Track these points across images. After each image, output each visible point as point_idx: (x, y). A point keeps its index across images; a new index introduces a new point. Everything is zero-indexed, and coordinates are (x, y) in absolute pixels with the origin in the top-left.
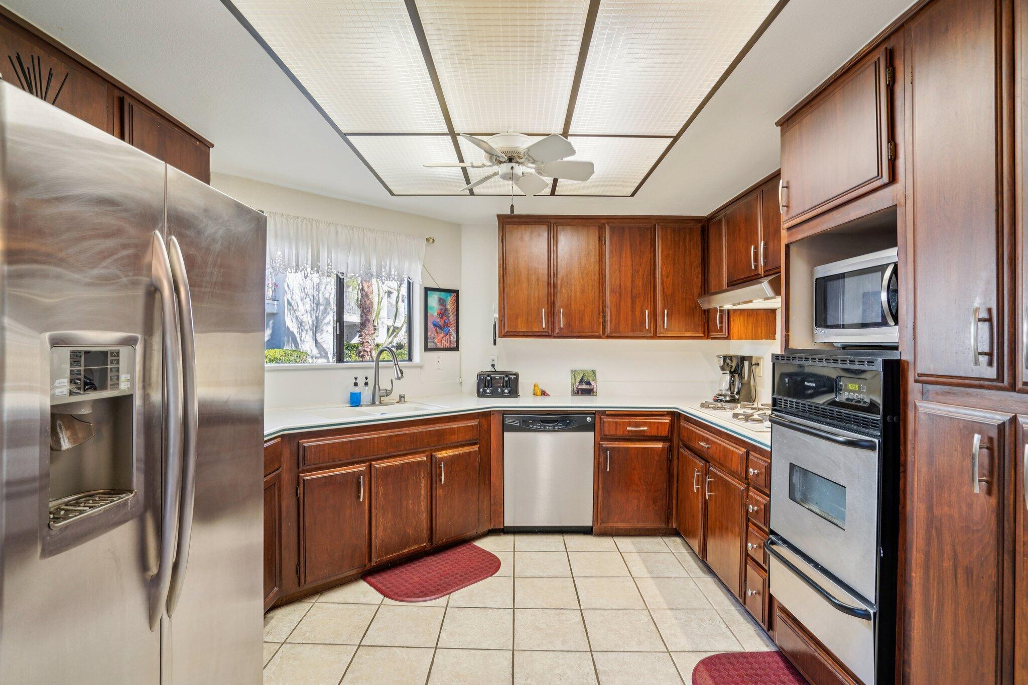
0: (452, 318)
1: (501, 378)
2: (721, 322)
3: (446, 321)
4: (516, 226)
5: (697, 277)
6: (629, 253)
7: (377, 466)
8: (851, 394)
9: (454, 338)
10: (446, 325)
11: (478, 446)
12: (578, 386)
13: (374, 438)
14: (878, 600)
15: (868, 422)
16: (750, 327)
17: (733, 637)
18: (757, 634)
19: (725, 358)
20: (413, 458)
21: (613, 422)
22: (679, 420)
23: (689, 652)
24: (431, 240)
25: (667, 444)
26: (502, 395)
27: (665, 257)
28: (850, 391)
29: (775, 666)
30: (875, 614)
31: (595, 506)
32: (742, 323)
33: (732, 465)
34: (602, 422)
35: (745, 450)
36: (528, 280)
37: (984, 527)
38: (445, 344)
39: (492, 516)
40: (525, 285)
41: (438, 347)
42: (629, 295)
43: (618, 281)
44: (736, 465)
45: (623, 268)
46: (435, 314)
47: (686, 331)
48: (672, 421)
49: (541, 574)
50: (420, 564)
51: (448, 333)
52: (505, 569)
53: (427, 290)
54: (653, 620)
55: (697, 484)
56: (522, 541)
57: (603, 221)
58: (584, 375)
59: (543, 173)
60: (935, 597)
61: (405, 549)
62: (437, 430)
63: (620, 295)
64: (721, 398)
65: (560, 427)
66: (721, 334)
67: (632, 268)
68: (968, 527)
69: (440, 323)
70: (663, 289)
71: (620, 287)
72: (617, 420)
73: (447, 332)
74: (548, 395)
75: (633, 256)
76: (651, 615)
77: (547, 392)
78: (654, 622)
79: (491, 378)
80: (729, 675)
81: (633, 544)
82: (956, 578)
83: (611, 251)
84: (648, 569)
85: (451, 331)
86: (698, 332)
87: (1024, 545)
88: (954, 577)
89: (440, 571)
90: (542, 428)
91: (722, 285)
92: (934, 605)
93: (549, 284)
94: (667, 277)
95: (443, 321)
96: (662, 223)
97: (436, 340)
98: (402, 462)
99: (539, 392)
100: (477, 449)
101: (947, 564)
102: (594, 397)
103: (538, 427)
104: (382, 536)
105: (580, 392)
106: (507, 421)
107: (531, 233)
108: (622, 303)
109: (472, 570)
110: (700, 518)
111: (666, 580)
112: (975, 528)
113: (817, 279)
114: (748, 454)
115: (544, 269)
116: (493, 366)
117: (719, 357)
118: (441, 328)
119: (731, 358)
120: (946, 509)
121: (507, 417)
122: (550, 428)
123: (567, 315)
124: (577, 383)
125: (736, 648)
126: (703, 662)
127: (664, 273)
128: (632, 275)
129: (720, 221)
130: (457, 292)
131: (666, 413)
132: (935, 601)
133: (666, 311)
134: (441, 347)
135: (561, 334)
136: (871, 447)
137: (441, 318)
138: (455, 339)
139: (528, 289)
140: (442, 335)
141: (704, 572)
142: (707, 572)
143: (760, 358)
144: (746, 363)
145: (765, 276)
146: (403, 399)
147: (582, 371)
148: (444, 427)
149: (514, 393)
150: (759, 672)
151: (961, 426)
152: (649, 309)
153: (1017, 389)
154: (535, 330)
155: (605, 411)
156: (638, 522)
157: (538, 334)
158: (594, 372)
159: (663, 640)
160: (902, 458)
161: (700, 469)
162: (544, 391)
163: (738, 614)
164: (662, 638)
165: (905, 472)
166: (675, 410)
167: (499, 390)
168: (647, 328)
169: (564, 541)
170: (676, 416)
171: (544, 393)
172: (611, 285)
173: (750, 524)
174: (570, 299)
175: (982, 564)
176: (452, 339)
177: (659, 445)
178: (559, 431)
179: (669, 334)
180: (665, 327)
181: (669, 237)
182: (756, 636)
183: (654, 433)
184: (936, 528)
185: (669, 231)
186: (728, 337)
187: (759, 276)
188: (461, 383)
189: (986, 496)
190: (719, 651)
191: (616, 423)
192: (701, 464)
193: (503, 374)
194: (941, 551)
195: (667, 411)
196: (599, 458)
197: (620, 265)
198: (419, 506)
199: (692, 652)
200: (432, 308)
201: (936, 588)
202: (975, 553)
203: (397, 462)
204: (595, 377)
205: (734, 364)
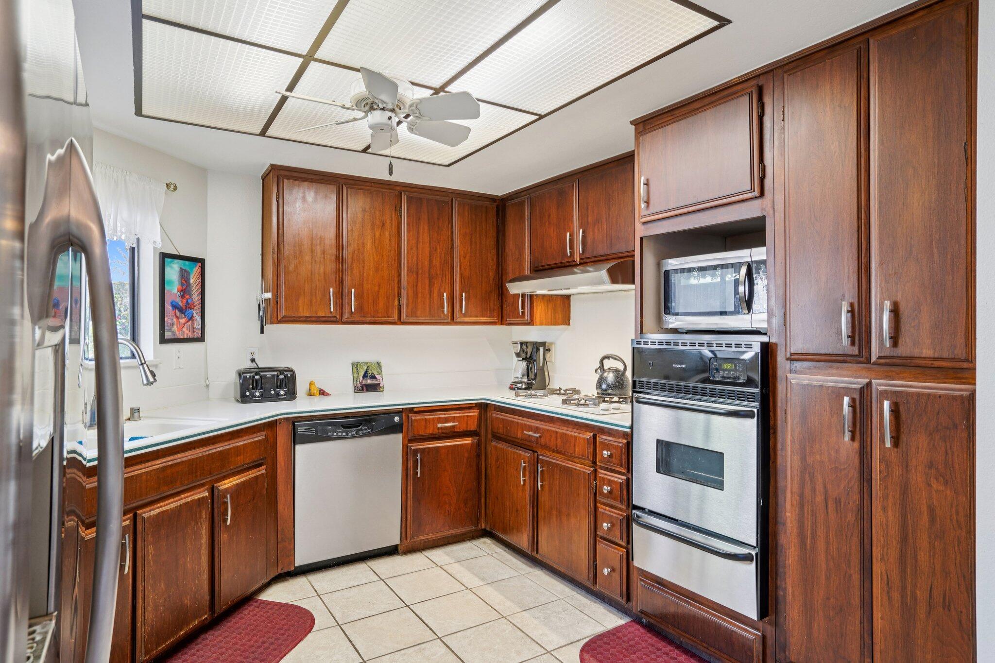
0: (196, 297)
1: (273, 376)
2: (523, 307)
3: (189, 301)
4: (296, 182)
5: (493, 260)
6: (426, 228)
7: (146, 515)
8: (726, 372)
9: (199, 325)
10: (189, 306)
11: (264, 467)
12: (362, 381)
13: (141, 474)
14: (759, 543)
15: (744, 395)
16: (550, 313)
17: (591, 619)
18: (608, 610)
19: (521, 344)
20: (191, 495)
21: (422, 419)
22: (486, 411)
23: (565, 645)
24: (172, 187)
25: (475, 440)
26: (276, 398)
27: (463, 236)
28: (724, 370)
29: (638, 633)
30: (757, 554)
31: (404, 520)
32: (543, 309)
33: (575, 451)
34: (410, 421)
35: (592, 434)
36: (312, 251)
37: (849, 465)
38: (187, 333)
39: (279, 556)
40: (307, 258)
41: (176, 337)
42: (427, 275)
43: (415, 259)
44: (581, 449)
45: (421, 244)
46: (175, 291)
47: (482, 317)
48: (480, 413)
49: (369, 613)
50: (200, 646)
51: (191, 318)
52: (321, 619)
53: (164, 257)
54: (516, 626)
55: (524, 476)
56: (321, 580)
57: (398, 188)
58: (368, 367)
59: (414, 130)
60: (809, 527)
61: (181, 630)
62: (220, 452)
63: (417, 274)
64: (519, 385)
65: (365, 432)
66: (522, 319)
67: (430, 244)
68: (837, 468)
69: (181, 304)
70: (461, 270)
71: (417, 265)
72: (426, 417)
73: (190, 316)
74: (328, 395)
75: (431, 232)
76: (511, 622)
77: (327, 391)
78: (518, 628)
79: (261, 377)
80: (611, 655)
81: (448, 555)
82: (827, 509)
83: (408, 225)
84: (478, 576)
85: (195, 315)
86: (494, 317)
87: (880, 473)
88: (825, 508)
89: (238, 646)
90: (344, 434)
91: (524, 270)
92: (809, 534)
93: (337, 258)
94: (465, 258)
95: (184, 302)
96: (459, 198)
97: (175, 328)
98: (178, 503)
99: (316, 392)
100: (264, 471)
101: (819, 499)
102: (381, 393)
103: (339, 434)
104: (152, 619)
105: (365, 388)
106: (300, 430)
107: (316, 193)
108: (420, 284)
109: (282, 632)
110: (528, 510)
111: (502, 582)
112: (842, 468)
113: (666, 271)
114: (595, 437)
115: (330, 240)
116: (253, 360)
117: (514, 343)
118: (182, 311)
119: (526, 343)
120: (817, 457)
121: (299, 425)
122: (354, 433)
123: (359, 297)
124: (361, 378)
125: (600, 629)
126: (582, 650)
127: (462, 253)
128: (430, 253)
129: (522, 203)
130: (201, 262)
131: (474, 405)
132: (809, 530)
133: (464, 294)
134: (182, 337)
135: (351, 319)
136: (748, 415)
137: (183, 297)
138: (200, 327)
139: (312, 263)
140: (183, 321)
141: (531, 567)
142: (532, 566)
143: (551, 344)
144: (541, 349)
145: (580, 264)
146: (136, 415)
147: (365, 363)
148: (228, 447)
149: (291, 395)
150: (631, 643)
151: (830, 391)
152: (447, 291)
153: (872, 361)
154: (320, 315)
155: (414, 408)
156: (450, 529)
157: (324, 319)
158: (379, 364)
159: (537, 643)
160: (772, 423)
161: (527, 459)
162: (323, 390)
163: (582, 597)
164: (535, 641)
165: (775, 432)
166: (483, 401)
167: (273, 392)
168: (446, 312)
169: (371, 569)
170: (484, 407)
171: (322, 393)
172: (408, 263)
173: (598, 505)
174: (362, 278)
175: (848, 494)
176: (196, 326)
177: (468, 441)
178: (364, 435)
179: (467, 319)
180: (463, 312)
181: (466, 214)
182: (608, 612)
183: (463, 428)
184: (809, 473)
185: (467, 208)
186: (531, 323)
187: (574, 263)
188: (208, 386)
189: (851, 442)
190: (588, 637)
191: (426, 420)
192: (528, 455)
193: (276, 371)
194: (814, 491)
195: (475, 403)
196: (407, 464)
197: (418, 241)
198: (200, 563)
199: (568, 644)
200: (171, 282)
201: (810, 521)
202: (842, 486)
203: (171, 505)
204: (381, 369)
205: (529, 351)
